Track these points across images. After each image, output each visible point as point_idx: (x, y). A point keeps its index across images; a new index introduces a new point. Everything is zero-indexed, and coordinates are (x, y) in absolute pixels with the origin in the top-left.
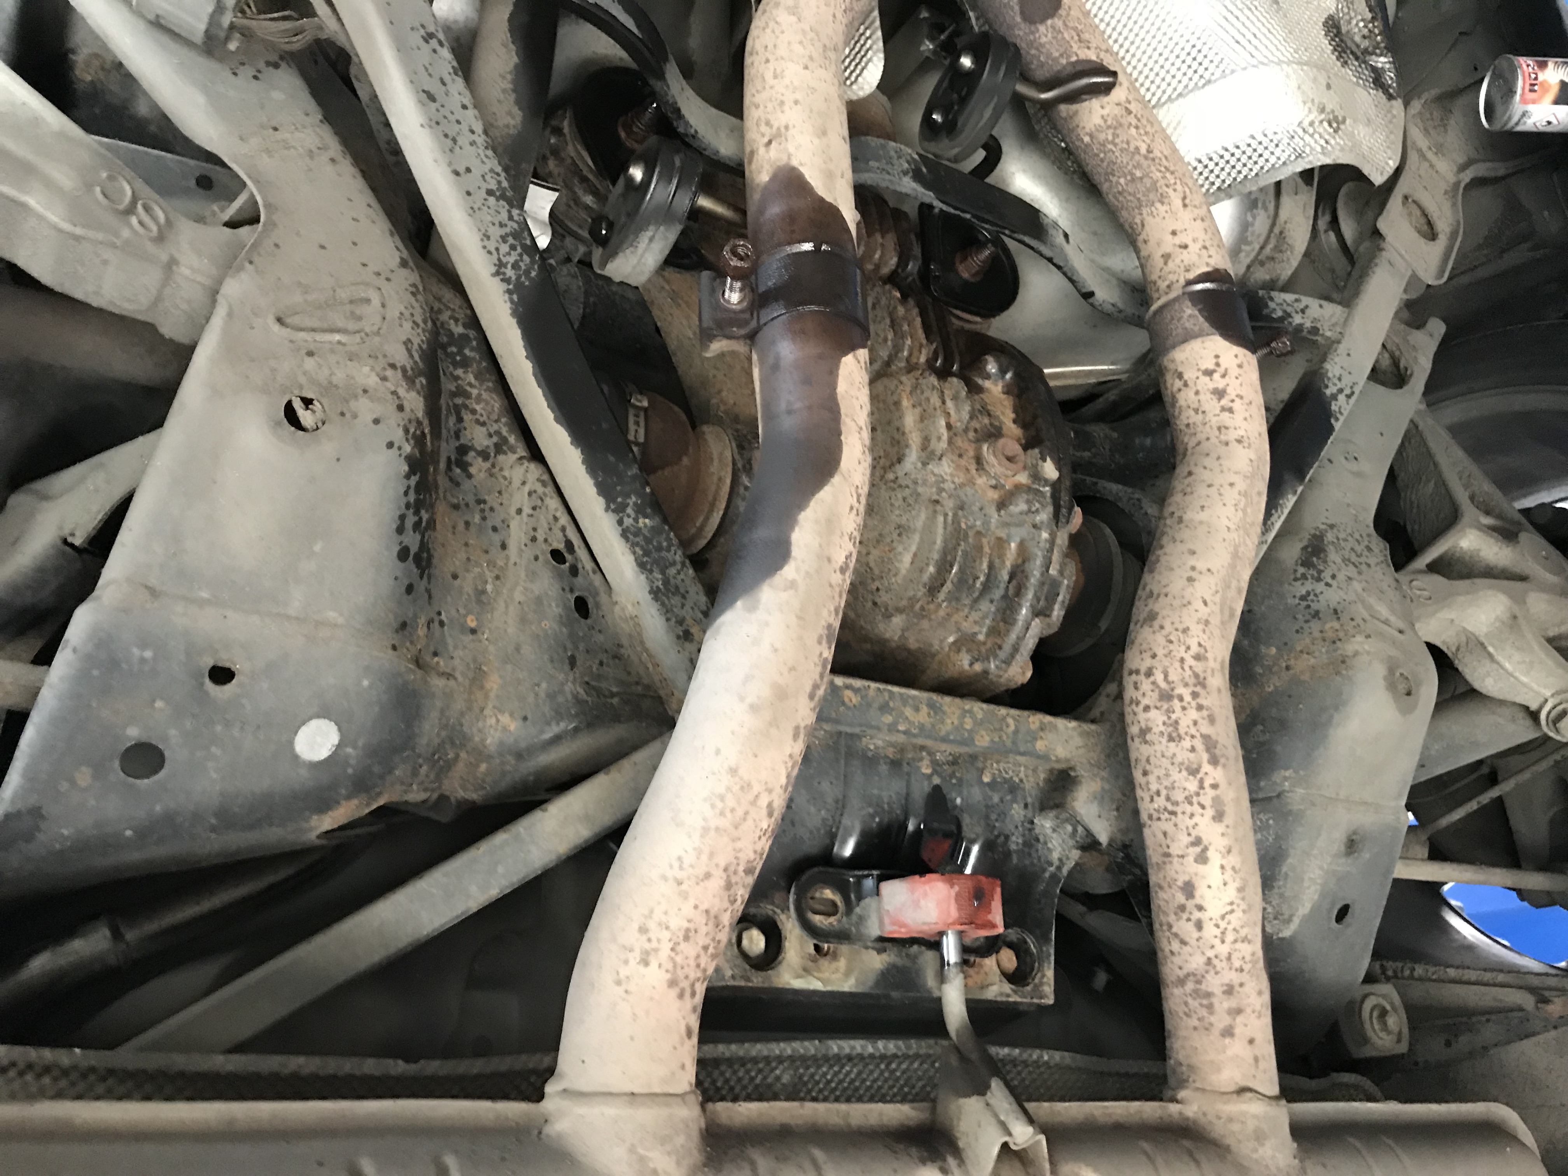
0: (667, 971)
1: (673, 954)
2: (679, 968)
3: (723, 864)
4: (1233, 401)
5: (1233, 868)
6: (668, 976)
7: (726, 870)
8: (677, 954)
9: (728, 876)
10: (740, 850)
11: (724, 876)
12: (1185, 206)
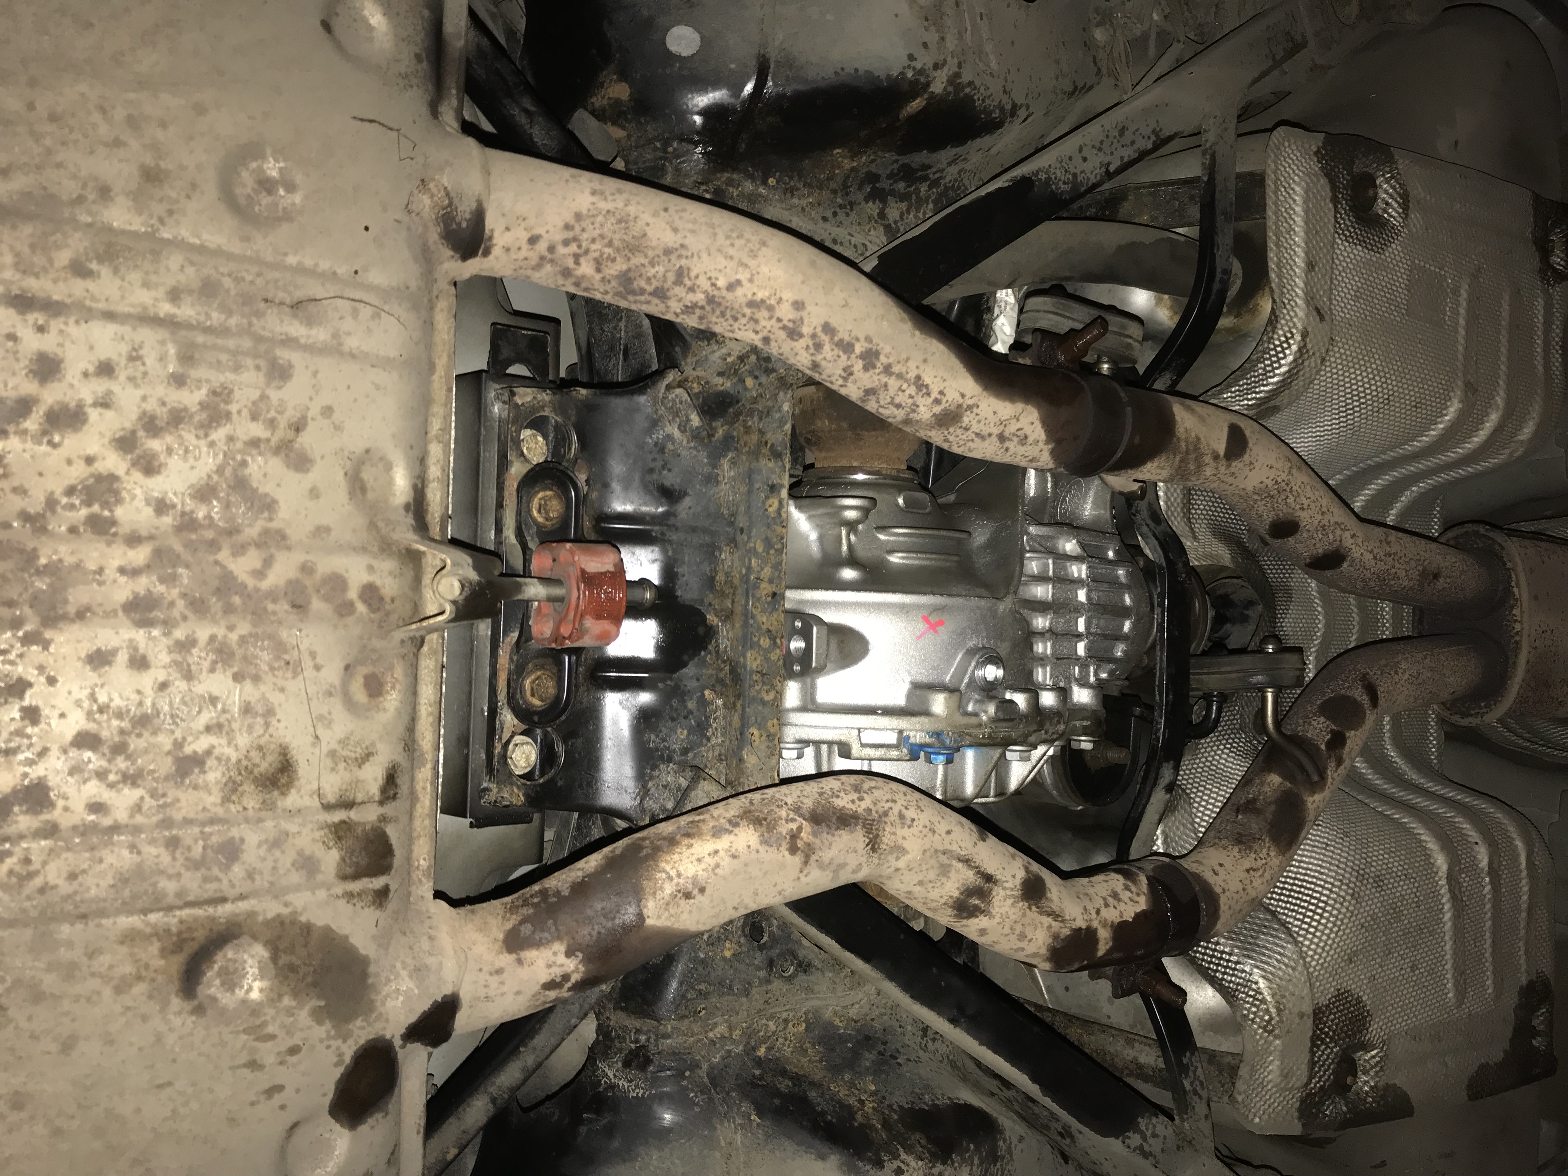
0: (589, 210)
1: (604, 212)
2: (592, 219)
3: (686, 242)
4: (1115, 907)
5: (717, 866)
6: (585, 212)
7: (682, 246)
8: (605, 216)
9: (677, 249)
10: (699, 257)
11: (677, 245)
12: (1248, 871)
